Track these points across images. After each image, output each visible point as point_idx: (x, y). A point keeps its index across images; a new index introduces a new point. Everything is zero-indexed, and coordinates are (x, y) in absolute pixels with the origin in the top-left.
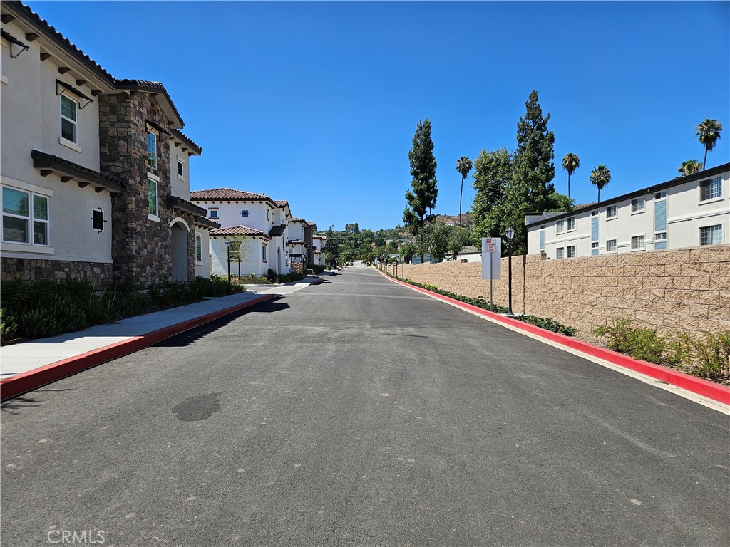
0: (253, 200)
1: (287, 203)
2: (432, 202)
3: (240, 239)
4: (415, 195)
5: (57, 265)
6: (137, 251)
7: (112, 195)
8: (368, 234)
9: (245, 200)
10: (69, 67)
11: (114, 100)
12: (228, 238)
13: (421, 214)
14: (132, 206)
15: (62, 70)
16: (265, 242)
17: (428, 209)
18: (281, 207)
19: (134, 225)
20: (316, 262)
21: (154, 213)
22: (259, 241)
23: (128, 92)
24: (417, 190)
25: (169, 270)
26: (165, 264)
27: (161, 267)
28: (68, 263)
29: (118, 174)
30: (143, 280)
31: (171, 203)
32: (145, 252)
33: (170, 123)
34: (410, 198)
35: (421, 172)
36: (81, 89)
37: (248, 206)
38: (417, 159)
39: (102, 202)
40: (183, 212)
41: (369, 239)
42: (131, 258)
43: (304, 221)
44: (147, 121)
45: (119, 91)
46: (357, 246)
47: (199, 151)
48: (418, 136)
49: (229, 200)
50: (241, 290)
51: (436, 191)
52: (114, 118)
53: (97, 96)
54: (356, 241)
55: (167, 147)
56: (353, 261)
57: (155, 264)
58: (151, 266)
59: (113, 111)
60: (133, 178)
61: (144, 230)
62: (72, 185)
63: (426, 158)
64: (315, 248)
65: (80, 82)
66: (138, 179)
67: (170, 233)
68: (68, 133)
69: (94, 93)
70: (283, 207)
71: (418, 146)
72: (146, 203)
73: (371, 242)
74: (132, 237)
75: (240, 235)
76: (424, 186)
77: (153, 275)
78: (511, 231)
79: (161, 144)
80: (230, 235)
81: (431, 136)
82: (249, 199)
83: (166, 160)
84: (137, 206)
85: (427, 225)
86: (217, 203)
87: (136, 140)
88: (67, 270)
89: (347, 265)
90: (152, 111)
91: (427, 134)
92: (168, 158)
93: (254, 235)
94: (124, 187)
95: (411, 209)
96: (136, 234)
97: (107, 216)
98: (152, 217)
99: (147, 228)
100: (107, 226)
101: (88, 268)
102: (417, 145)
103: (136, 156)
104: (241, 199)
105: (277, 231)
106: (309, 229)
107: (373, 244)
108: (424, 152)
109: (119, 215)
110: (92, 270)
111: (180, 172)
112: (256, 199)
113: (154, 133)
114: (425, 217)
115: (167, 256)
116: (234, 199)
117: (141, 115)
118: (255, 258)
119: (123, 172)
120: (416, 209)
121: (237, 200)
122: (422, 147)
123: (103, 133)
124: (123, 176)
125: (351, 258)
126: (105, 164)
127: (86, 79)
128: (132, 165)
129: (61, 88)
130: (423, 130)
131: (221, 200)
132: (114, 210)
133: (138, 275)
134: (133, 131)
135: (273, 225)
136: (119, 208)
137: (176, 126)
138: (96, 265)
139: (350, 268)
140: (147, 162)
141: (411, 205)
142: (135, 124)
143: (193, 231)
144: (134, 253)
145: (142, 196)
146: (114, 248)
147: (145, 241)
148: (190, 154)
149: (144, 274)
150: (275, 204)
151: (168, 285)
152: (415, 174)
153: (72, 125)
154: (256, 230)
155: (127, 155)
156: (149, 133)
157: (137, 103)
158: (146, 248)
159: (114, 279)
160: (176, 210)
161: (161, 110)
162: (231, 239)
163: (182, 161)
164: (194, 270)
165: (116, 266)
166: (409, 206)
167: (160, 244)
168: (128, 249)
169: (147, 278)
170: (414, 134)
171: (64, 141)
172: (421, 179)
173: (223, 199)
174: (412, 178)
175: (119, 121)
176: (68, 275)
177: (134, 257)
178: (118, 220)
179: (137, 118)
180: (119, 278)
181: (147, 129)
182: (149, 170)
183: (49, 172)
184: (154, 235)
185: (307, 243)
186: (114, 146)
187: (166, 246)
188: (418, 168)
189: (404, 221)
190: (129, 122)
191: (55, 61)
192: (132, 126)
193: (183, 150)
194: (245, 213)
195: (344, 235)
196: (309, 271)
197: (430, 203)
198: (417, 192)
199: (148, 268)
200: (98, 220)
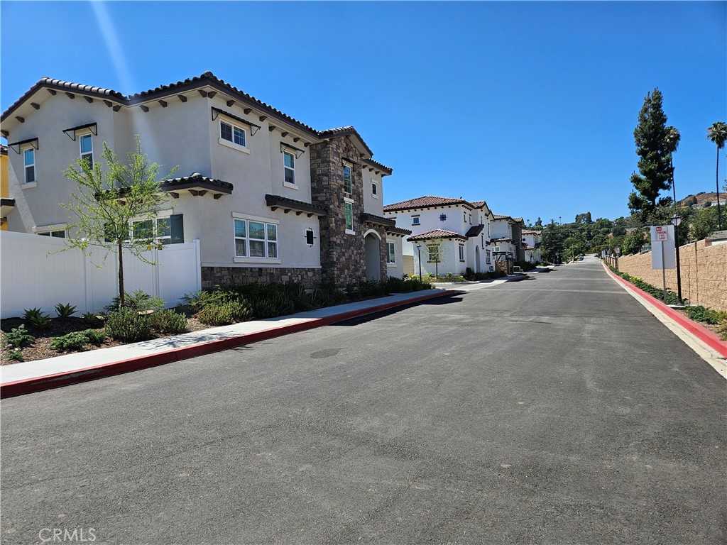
0: (449, 204)
1: (485, 204)
2: (666, 182)
3: (437, 241)
4: (643, 177)
5: (283, 271)
6: (337, 259)
7: (319, 218)
8: (605, 224)
9: (442, 205)
10: (288, 131)
11: (319, 147)
12: (427, 241)
13: (652, 198)
14: (333, 225)
15: (284, 134)
16: (462, 243)
17: (661, 191)
18: (478, 208)
19: (335, 239)
20: (527, 259)
21: (350, 227)
22: (456, 243)
23: (328, 140)
24: (645, 171)
25: (364, 272)
26: (360, 267)
27: (356, 270)
28: (290, 270)
29: (323, 202)
30: (342, 280)
31: (364, 218)
32: (343, 259)
33: (362, 155)
34: (636, 180)
35: (650, 150)
36: (296, 145)
37: (446, 210)
38: (645, 136)
39: (312, 224)
40: (374, 225)
41: (606, 229)
42: (332, 264)
43: (510, 218)
44: (343, 158)
45: (322, 141)
46: (590, 237)
47: (389, 172)
48: (646, 110)
49: (428, 207)
50: (429, 287)
51: (672, 169)
52: (319, 161)
53: (308, 147)
54: (589, 232)
55: (360, 175)
56: (584, 255)
57: (352, 267)
58: (349, 269)
59: (319, 156)
60: (333, 204)
61: (343, 242)
62: (292, 214)
63: (656, 133)
64: (524, 245)
65: (296, 140)
66: (337, 204)
67: (364, 243)
68: (290, 178)
69: (306, 145)
70: (481, 207)
71: (646, 121)
72: (344, 221)
73: (608, 232)
74: (333, 248)
75: (437, 238)
76: (653, 166)
77: (351, 276)
78: (676, 218)
79: (355, 173)
80: (428, 239)
81: (662, 108)
82: (446, 204)
83: (359, 185)
84: (336, 224)
85: (660, 209)
86: (419, 210)
87: (334, 175)
88: (289, 274)
89: (575, 260)
90: (347, 150)
91: (657, 107)
92: (361, 184)
93: (450, 237)
94: (326, 211)
95: (638, 194)
96: (336, 245)
97: (316, 234)
98: (348, 232)
99: (345, 240)
100: (317, 241)
101: (304, 273)
102: (644, 120)
103: (335, 187)
104: (439, 205)
105: (474, 231)
106: (517, 226)
107: (611, 234)
108: (653, 127)
109: (324, 232)
110: (306, 274)
111: (374, 192)
112: (453, 204)
113: (349, 166)
114: (657, 200)
115: (362, 261)
116: (433, 206)
117: (338, 154)
118: (453, 258)
119: (326, 200)
120: (644, 192)
121: (435, 206)
122: (651, 122)
123: (313, 172)
124: (326, 203)
125: (581, 252)
126: (315, 195)
127: (300, 137)
128: (331, 194)
129: (283, 147)
130: (653, 102)
131: (422, 207)
132: (321, 228)
133: (339, 276)
134: (332, 168)
135: (471, 226)
136: (324, 228)
137: (367, 156)
138: (309, 270)
139: (579, 262)
140: (343, 190)
141: (637, 188)
142: (334, 163)
143: (384, 239)
144: (335, 260)
145: (340, 216)
146: (322, 257)
147: (343, 250)
148: (382, 176)
149: (343, 276)
150: (472, 206)
151: (362, 284)
152: (643, 153)
153: (292, 171)
154: (451, 233)
155: (328, 187)
156: (345, 167)
157: (335, 146)
158: (344, 256)
159: (322, 280)
160: (368, 223)
161: (355, 147)
162: (429, 242)
163: (375, 182)
164: (386, 271)
165: (323, 271)
166: (635, 190)
167: (355, 252)
168: (331, 257)
169: (345, 278)
170: (641, 108)
171: (288, 184)
172: (651, 158)
173: (424, 207)
174: (639, 158)
175: (322, 162)
176: (290, 277)
177: (335, 263)
178: (324, 236)
179: (335, 158)
180: (326, 279)
181: (343, 164)
182: (345, 195)
183: (277, 208)
184: (350, 245)
185: (516, 240)
186: (320, 181)
187: (361, 253)
188: (646, 146)
189: (630, 208)
190: (329, 162)
191: (279, 130)
192: (331, 165)
193: (377, 173)
194: (443, 218)
195: (574, 226)
196: (516, 267)
197: (664, 185)
198: (645, 173)
199: (346, 271)
200: (310, 237)
